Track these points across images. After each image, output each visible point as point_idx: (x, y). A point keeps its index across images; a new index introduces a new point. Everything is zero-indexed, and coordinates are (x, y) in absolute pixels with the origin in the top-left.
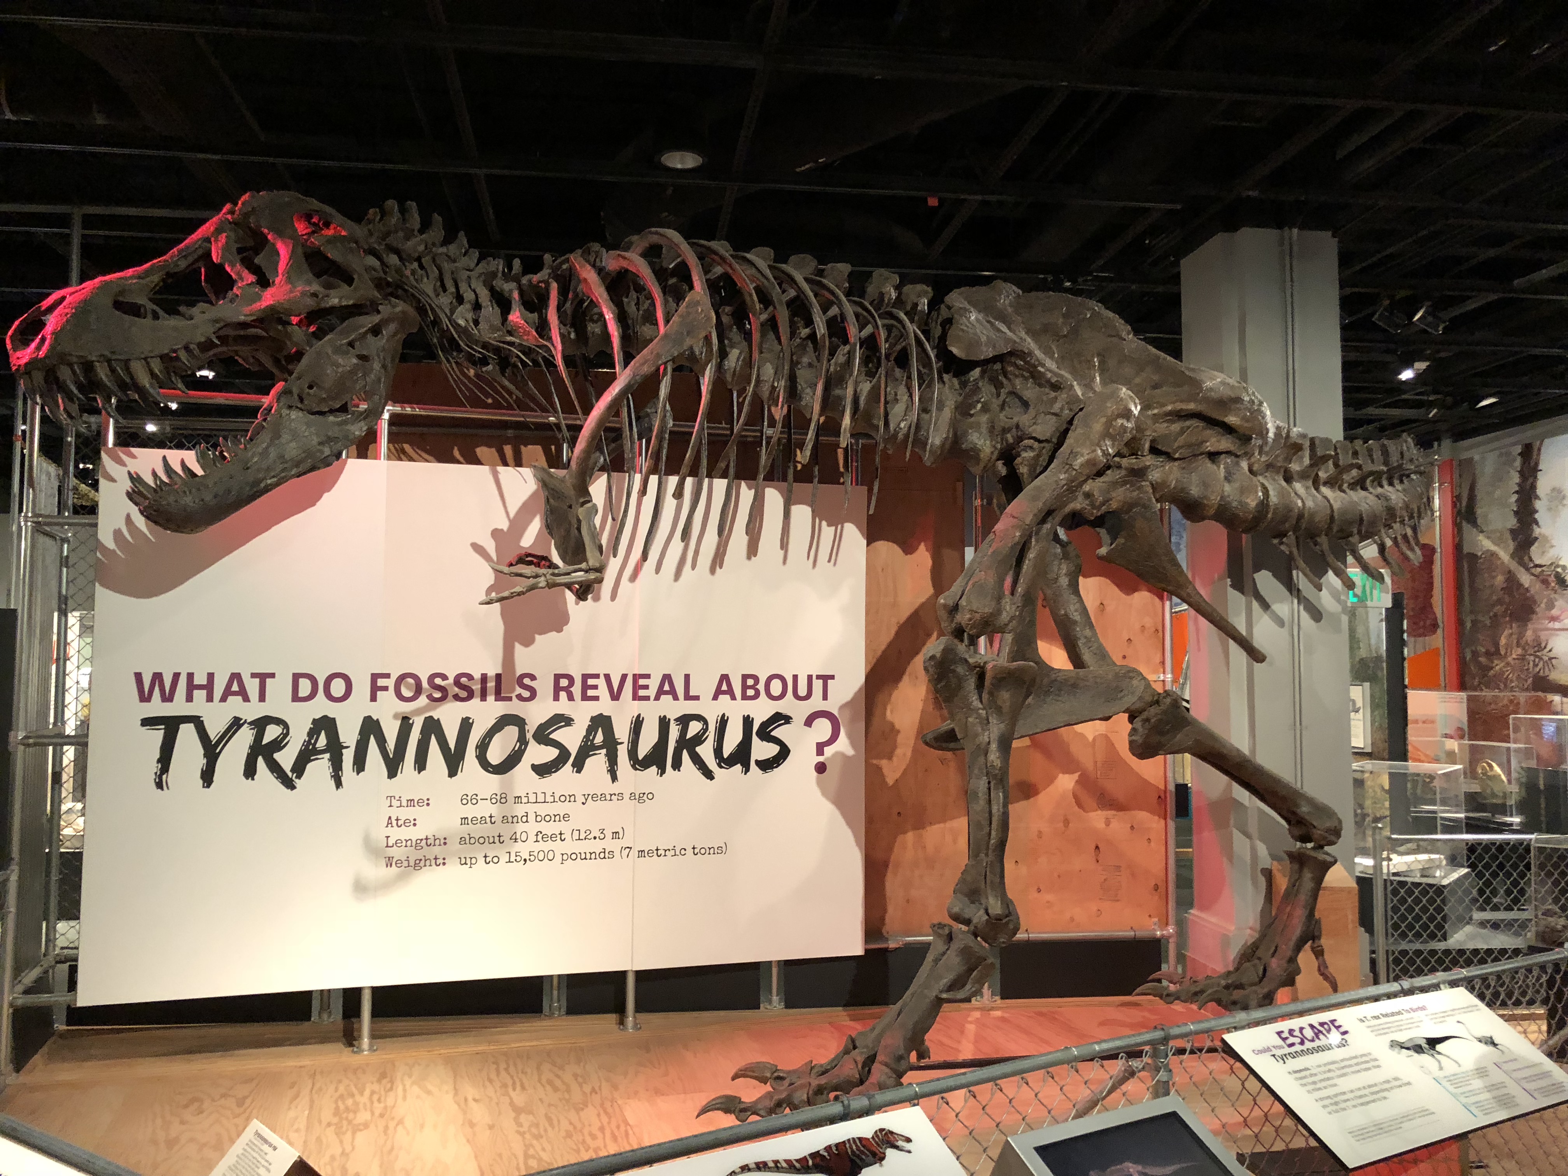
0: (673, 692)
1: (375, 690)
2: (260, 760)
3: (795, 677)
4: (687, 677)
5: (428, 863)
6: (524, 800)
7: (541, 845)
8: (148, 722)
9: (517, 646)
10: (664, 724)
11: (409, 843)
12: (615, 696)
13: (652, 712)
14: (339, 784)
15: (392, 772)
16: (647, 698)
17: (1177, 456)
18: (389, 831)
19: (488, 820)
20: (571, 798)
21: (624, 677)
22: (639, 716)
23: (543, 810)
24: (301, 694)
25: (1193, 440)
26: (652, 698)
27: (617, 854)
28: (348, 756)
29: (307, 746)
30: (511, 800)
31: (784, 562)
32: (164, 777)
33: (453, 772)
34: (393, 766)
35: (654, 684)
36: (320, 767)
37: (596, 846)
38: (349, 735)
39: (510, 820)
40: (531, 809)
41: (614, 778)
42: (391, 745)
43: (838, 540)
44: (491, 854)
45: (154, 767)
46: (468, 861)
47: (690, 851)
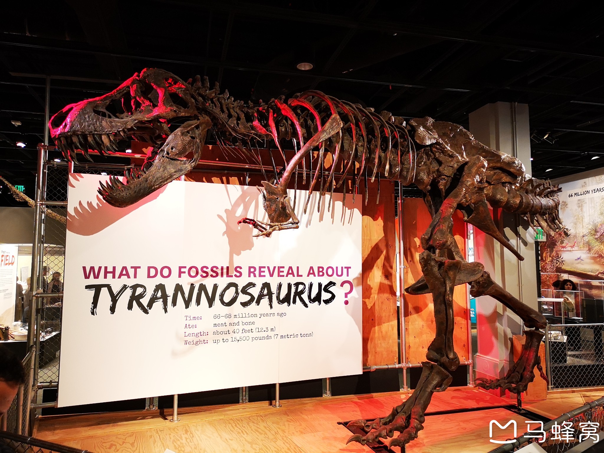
0: (293, 273)
1: (180, 273)
2: (134, 302)
3: (337, 268)
4: (298, 268)
5: (201, 342)
6: (238, 316)
7: (244, 334)
8: (88, 287)
9: (234, 255)
10: (289, 286)
11: (194, 335)
12: (271, 275)
13: (285, 281)
14: (166, 311)
15: (187, 306)
16: (283, 276)
17: (493, 183)
18: (186, 330)
19: (224, 325)
20: (255, 316)
21: (275, 267)
22: (280, 283)
23: (245, 320)
24: (151, 275)
25: (498, 178)
26: (285, 276)
27: (273, 337)
28: (170, 300)
29: (153, 296)
30: (233, 316)
31: (333, 224)
32: (95, 310)
33: (210, 306)
34: (187, 304)
35: (286, 270)
36: (158, 305)
37: (265, 334)
38: (170, 291)
39: (232, 324)
40: (240, 320)
41: (271, 307)
42: (187, 295)
43: (351, 215)
44: (225, 339)
45: (91, 306)
46: (216, 342)
47: (299, 335)
